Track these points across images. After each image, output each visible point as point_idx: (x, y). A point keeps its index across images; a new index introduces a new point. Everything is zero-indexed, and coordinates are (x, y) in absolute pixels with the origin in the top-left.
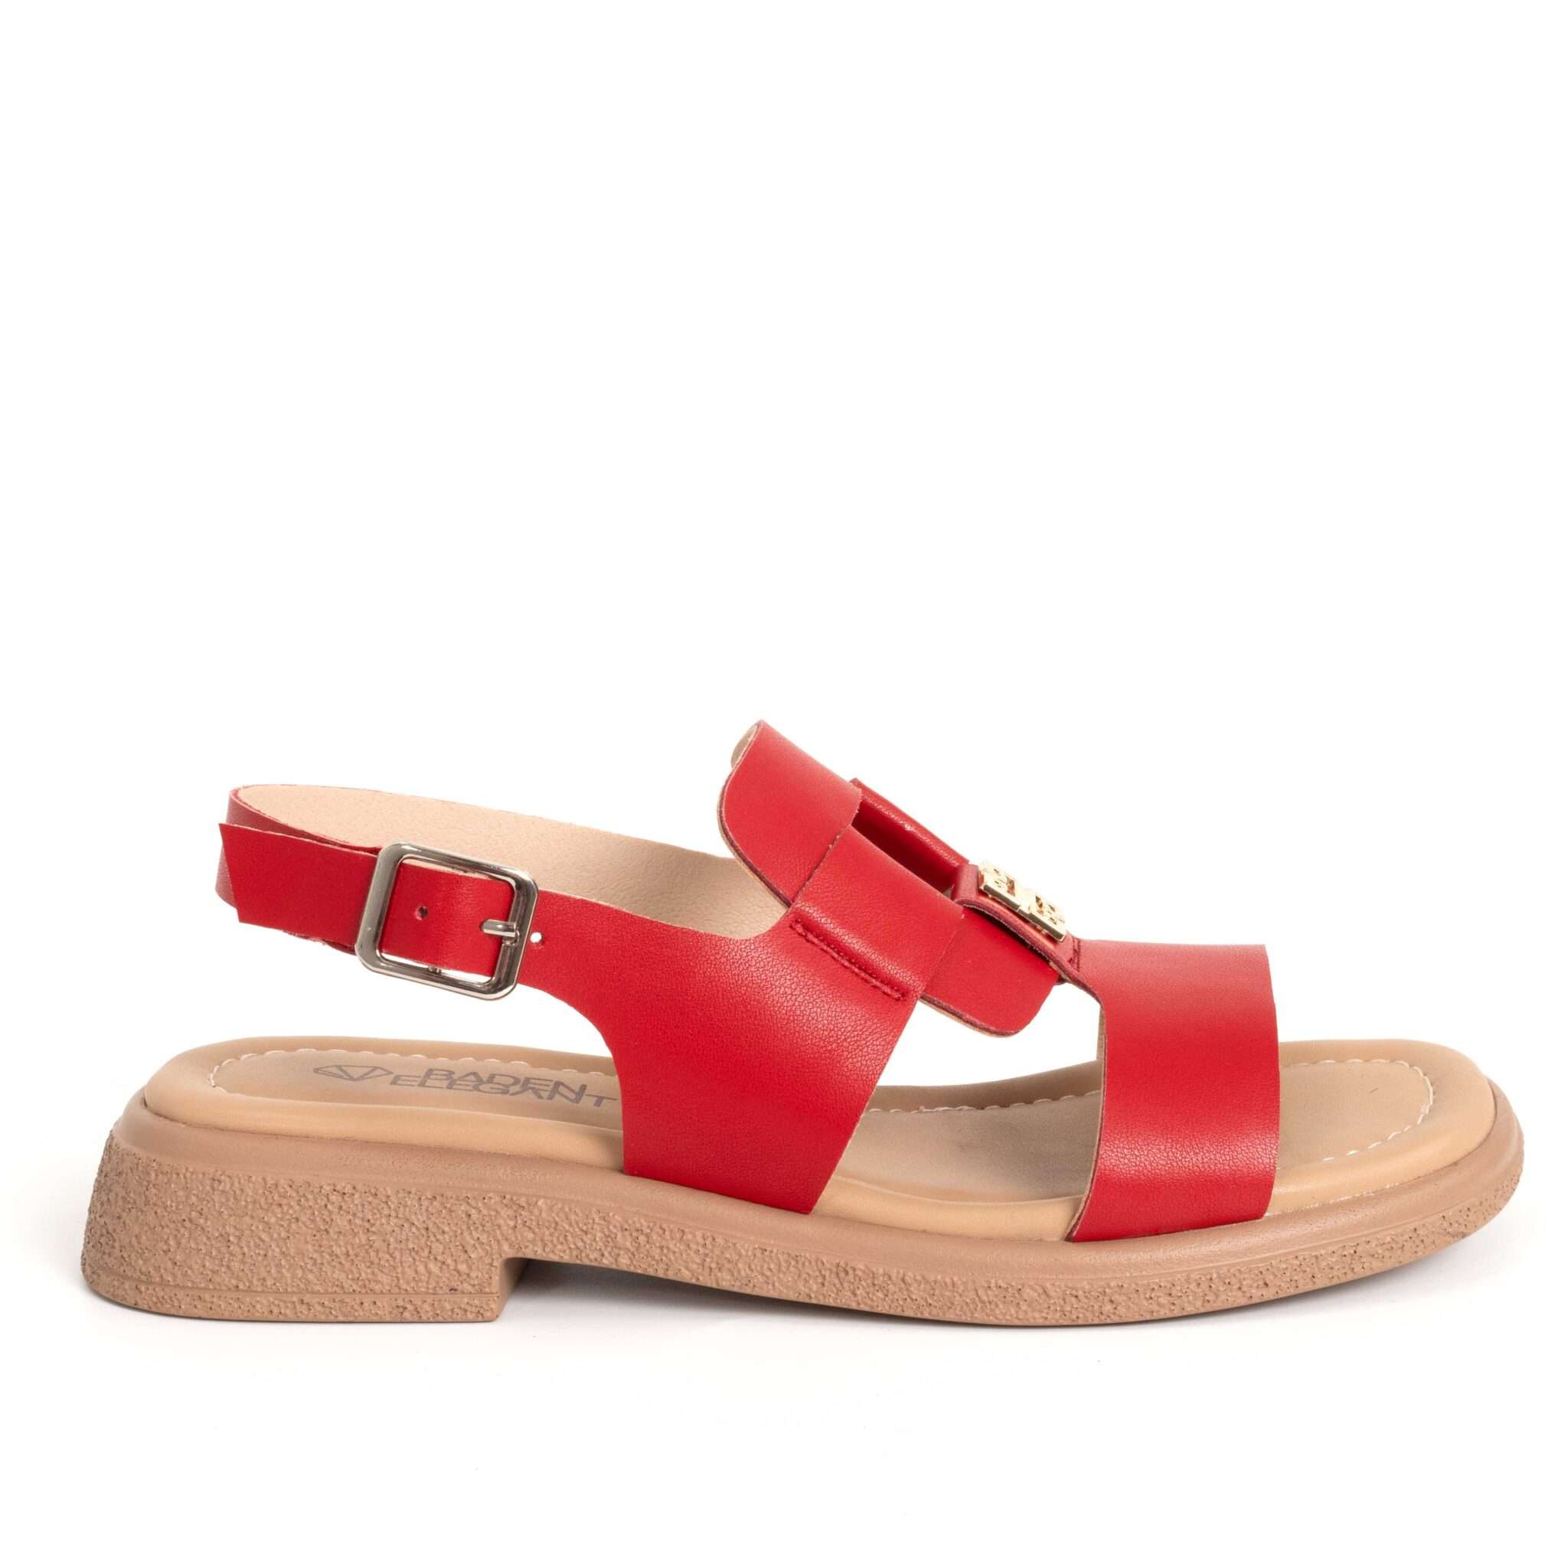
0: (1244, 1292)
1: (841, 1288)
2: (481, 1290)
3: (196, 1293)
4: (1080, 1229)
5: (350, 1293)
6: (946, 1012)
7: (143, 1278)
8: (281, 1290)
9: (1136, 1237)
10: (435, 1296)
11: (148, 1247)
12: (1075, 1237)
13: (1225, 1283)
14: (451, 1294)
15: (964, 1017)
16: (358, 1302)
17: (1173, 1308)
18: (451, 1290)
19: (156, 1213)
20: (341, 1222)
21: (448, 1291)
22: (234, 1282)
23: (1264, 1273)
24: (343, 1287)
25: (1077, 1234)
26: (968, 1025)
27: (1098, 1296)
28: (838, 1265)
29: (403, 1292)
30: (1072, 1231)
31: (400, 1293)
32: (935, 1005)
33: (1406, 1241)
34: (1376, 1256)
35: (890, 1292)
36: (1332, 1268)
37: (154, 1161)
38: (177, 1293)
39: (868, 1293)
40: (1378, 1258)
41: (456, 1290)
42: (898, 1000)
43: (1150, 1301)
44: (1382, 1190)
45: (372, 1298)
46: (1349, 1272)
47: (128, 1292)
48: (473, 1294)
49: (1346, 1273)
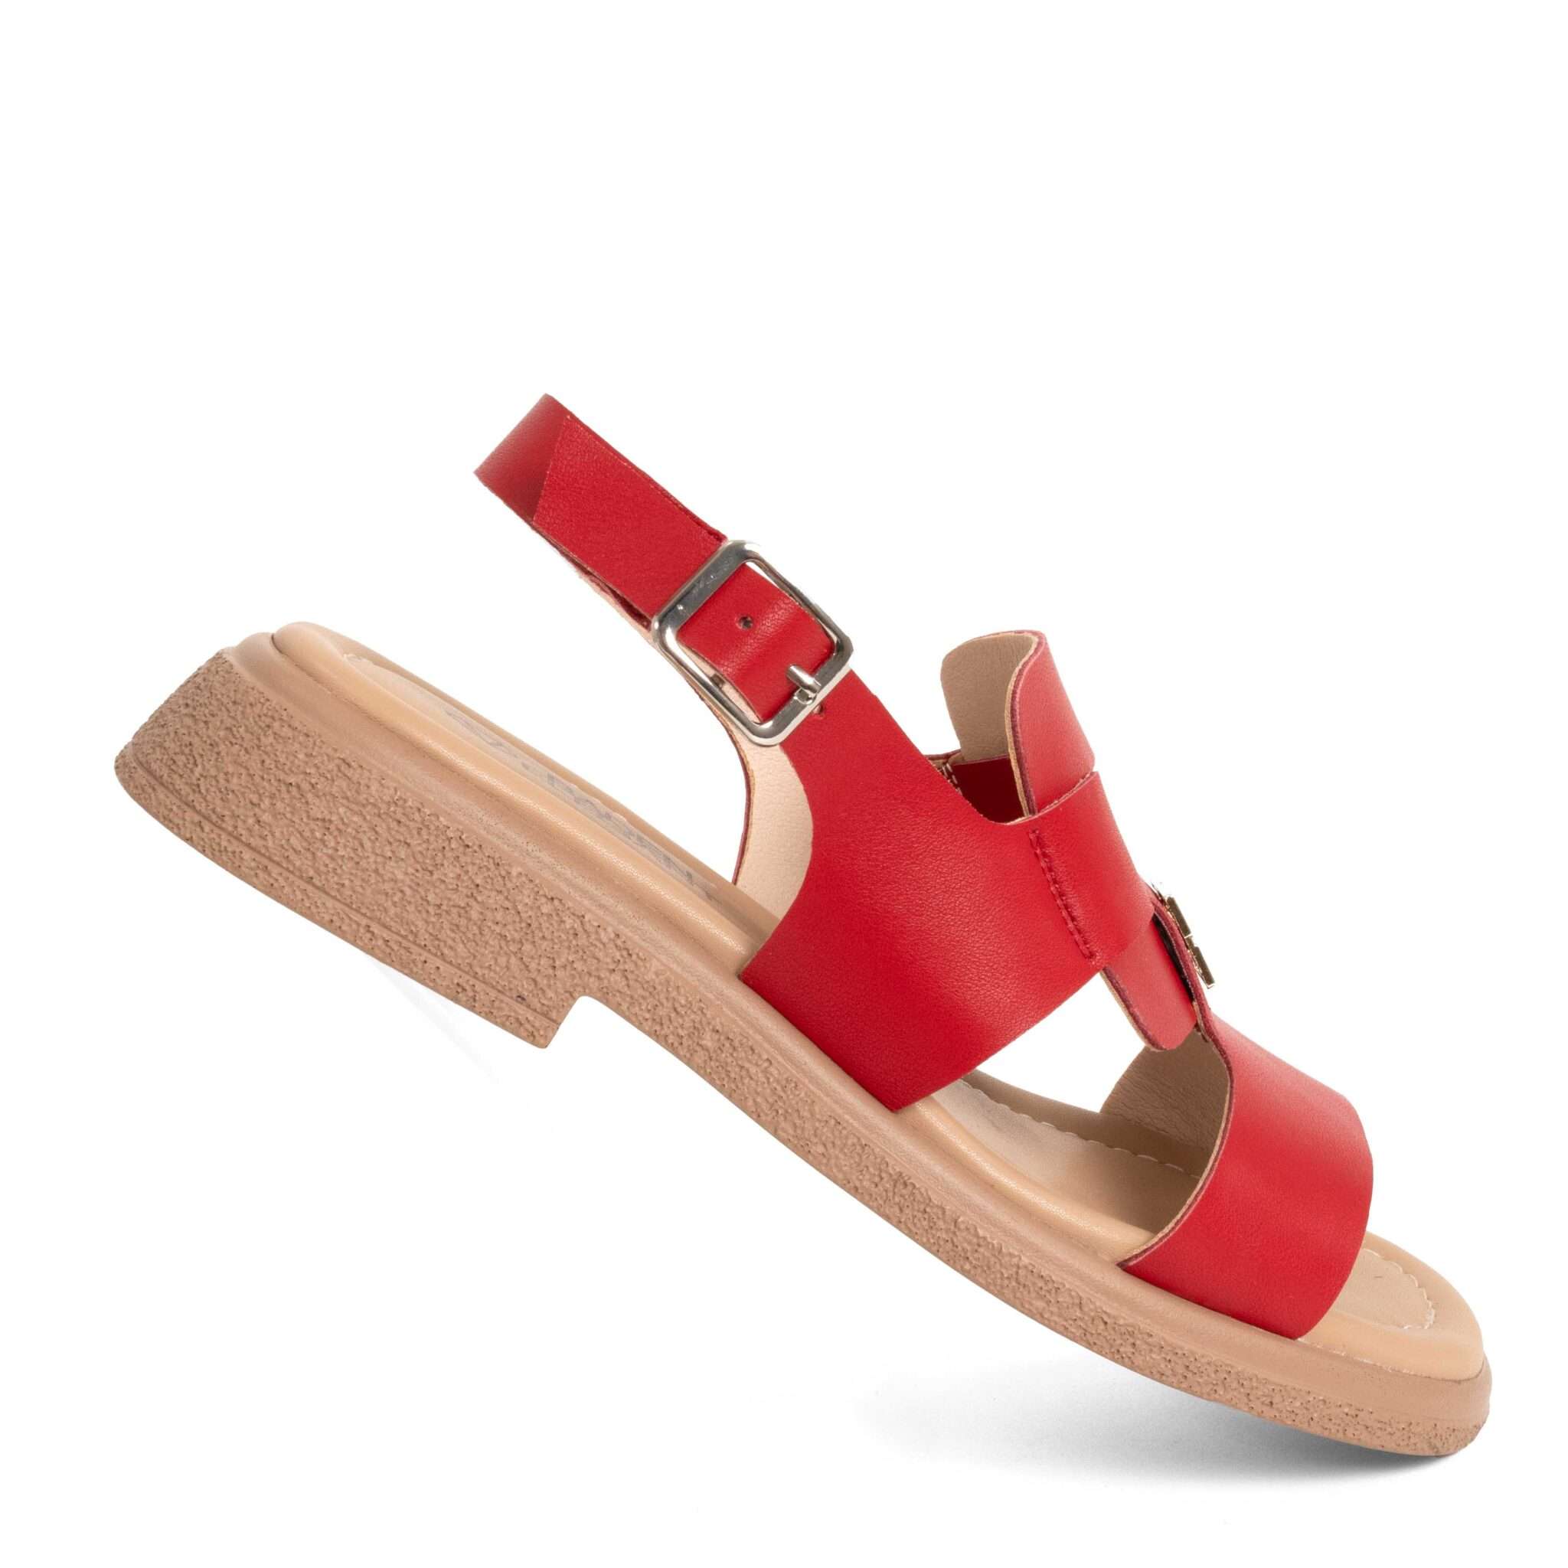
0: (1250, 1401)
1: (891, 1198)
2: (548, 1013)
3: (265, 862)
4: (1141, 1261)
5: (419, 946)
6: (1117, 995)
7: (214, 818)
8: (354, 906)
9: (1182, 1297)
10: (500, 994)
11: (236, 792)
12: (1130, 1267)
13: (1239, 1382)
14: (517, 1001)
15: (1131, 1009)
16: (423, 959)
17: (1183, 1380)
18: (519, 997)
19: (263, 762)
20: (450, 872)
21: (515, 996)
22: (311, 873)
23: (1276, 1391)
24: (416, 936)
25: (1135, 1265)
26: (1130, 1017)
27: (1125, 1333)
28: (900, 1174)
29: (472, 973)
30: (1130, 1259)
31: (467, 973)
32: (1112, 982)
33: (1399, 1430)
34: (1369, 1429)
35: (937, 1226)
36: (1330, 1420)
37: (285, 710)
38: (244, 851)
39: (914, 1217)
40: (1370, 1432)
41: (523, 999)
42: (1084, 955)
43: (1167, 1364)
44: (1399, 1371)
45: (439, 963)
46: (1341, 1431)
47: (187, 824)
48: (538, 1013)
49: (1338, 1431)
